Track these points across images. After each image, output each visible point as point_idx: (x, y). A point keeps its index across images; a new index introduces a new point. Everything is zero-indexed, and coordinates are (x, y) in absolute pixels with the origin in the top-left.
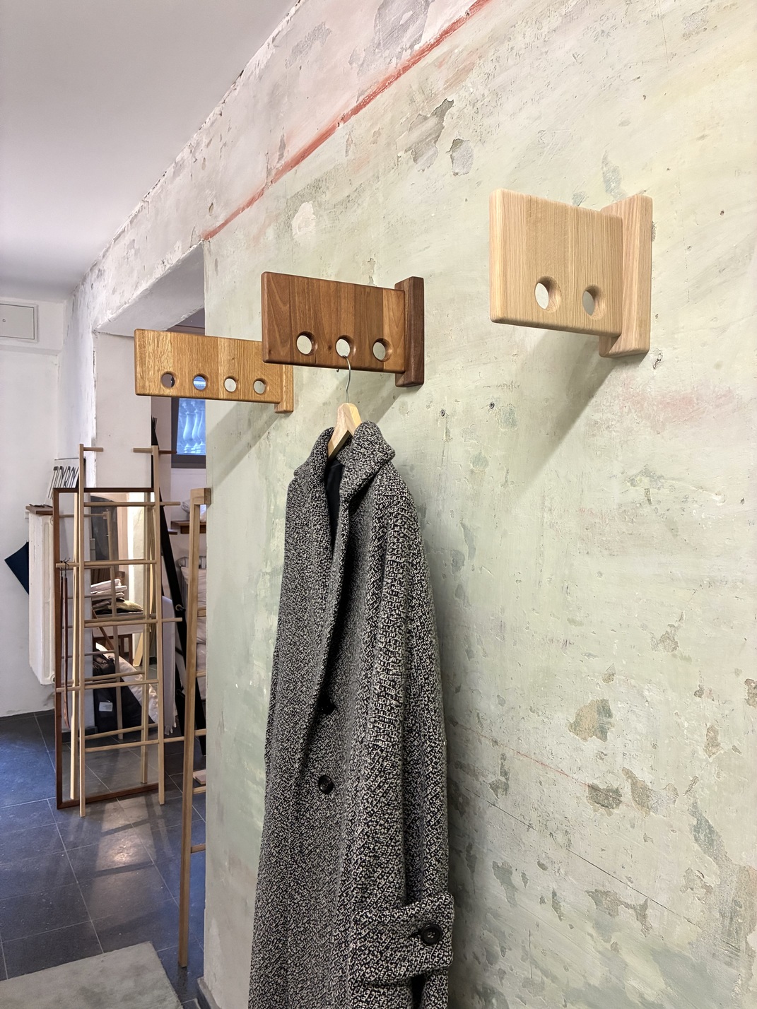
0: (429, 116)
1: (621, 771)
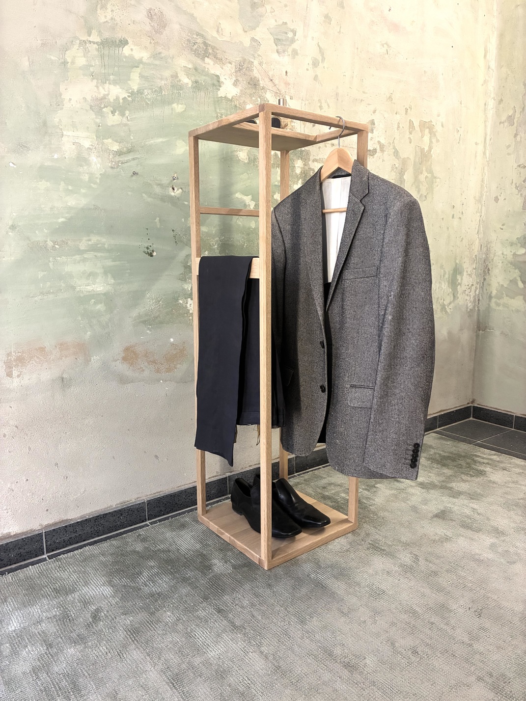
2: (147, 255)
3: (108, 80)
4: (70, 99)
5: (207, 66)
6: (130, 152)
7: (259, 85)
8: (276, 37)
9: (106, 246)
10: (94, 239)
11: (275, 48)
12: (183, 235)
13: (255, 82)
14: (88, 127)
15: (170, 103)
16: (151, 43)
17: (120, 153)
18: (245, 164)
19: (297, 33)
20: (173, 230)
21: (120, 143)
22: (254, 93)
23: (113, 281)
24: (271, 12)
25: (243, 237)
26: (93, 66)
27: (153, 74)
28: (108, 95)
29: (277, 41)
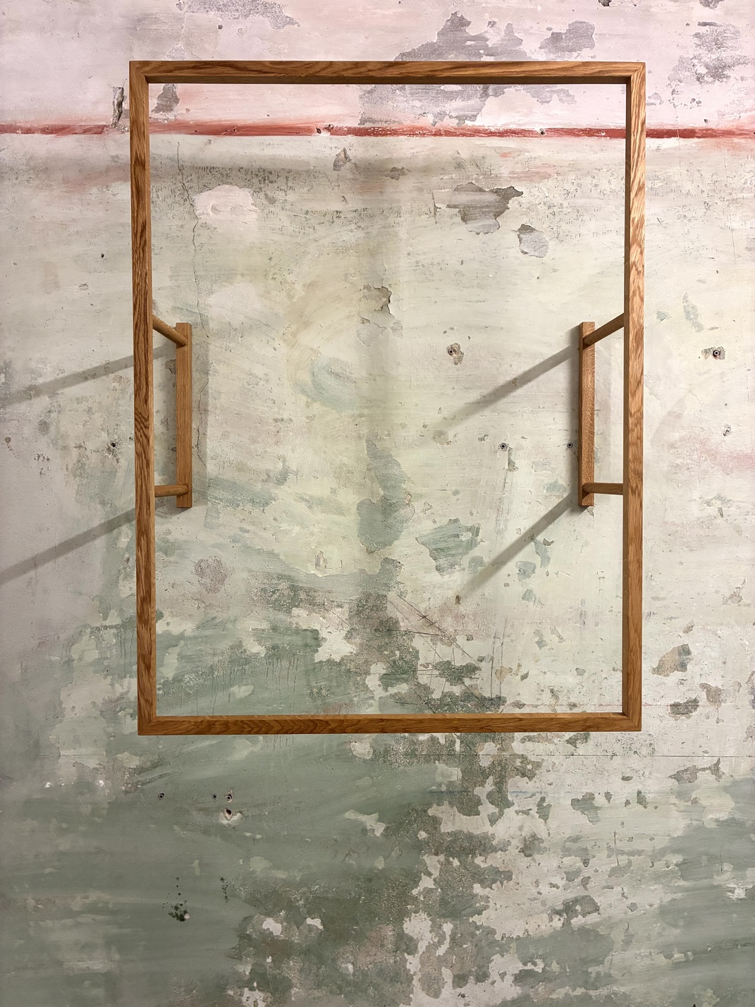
0: (487, 190)
1: (698, 687)
2: (176, 918)
3: (129, 673)
4: (74, 707)
5: (295, 620)
6: (156, 767)
7: (398, 629)
8: (434, 547)
9: (110, 906)
10: (94, 896)
11: (434, 563)
12: (241, 885)
13: (389, 626)
14: (96, 741)
15: (226, 687)
16: (199, 608)
17: (140, 770)
18: (365, 761)
19: (481, 530)
20: (222, 879)
21: (141, 756)
22: (387, 644)
23: (117, 957)
24: (424, 511)
25: (358, 886)
26: (108, 658)
27: (201, 650)
28: (128, 691)
29: (436, 553)
